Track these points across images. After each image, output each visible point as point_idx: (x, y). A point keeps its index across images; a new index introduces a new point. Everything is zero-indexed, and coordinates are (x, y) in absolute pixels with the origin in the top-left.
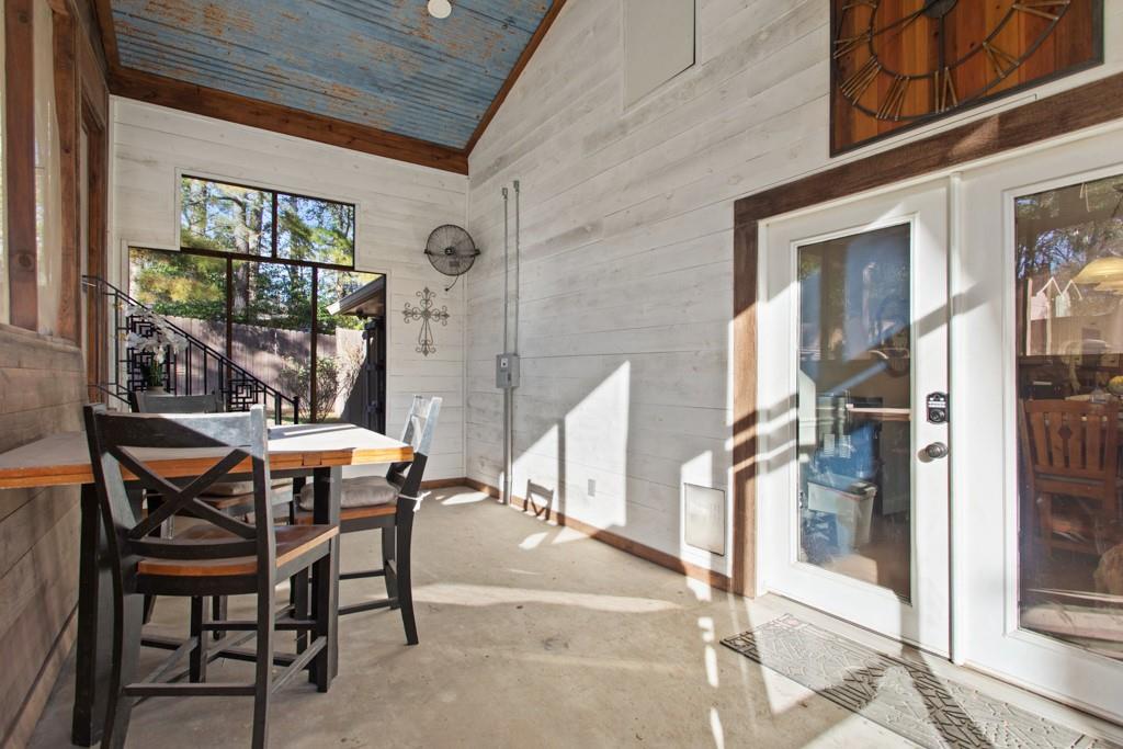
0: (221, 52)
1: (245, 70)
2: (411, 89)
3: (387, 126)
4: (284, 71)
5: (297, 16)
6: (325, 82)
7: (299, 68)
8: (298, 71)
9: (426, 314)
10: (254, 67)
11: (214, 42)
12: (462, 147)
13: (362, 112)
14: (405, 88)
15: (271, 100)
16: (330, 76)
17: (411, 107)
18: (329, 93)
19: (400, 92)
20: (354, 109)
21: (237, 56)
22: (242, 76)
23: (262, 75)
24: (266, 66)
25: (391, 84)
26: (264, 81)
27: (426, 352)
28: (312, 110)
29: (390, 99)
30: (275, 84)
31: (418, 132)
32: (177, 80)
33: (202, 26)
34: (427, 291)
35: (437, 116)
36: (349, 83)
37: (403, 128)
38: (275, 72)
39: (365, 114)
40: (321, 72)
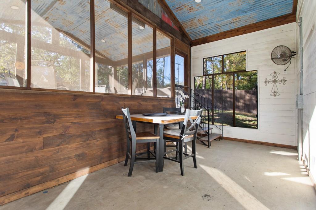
0: (205, 28)
1: (211, 28)
2: (257, 6)
3: (255, 21)
4: (219, 23)
5: (214, 9)
6: (230, 20)
7: (222, 21)
8: (222, 22)
9: (275, 81)
10: (213, 27)
11: (203, 26)
12: (292, 12)
13: (245, 21)
14: (254, 7)
15: (220, 32)
16: (230, 18)
17: (260, 11)
18: (232, 22)
19: (253, 9)
20: (241, 22)
21: (208, 26)
22: (212, 30)
23: (215, 27)
24: (215, 25)
25: (248, 9)
26: (216, 28)
27: (275, 96)
28: (231, 29)
29: (251, 13)
30: (219, 28)
31: (267, 17)
32: (202, 38)
33: (199, 24)
34: (275, 73)
35: (271, 8)
36: (236, 16)
37: (261, 19)
38: (217, 25)
39: (246, 22)
40: (228, 18)
